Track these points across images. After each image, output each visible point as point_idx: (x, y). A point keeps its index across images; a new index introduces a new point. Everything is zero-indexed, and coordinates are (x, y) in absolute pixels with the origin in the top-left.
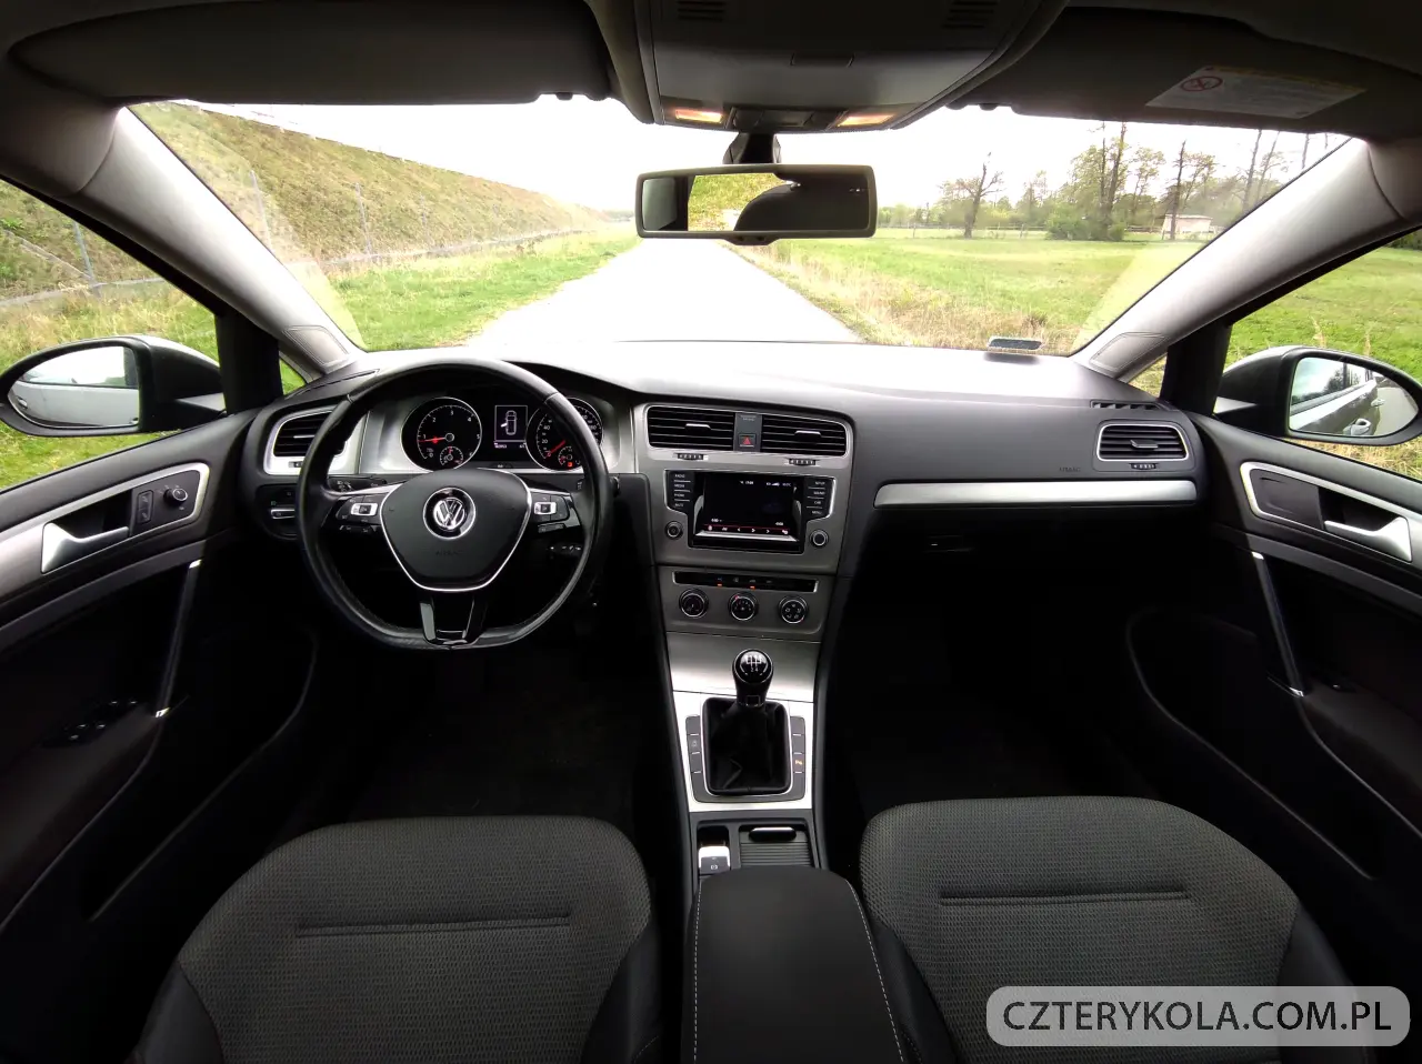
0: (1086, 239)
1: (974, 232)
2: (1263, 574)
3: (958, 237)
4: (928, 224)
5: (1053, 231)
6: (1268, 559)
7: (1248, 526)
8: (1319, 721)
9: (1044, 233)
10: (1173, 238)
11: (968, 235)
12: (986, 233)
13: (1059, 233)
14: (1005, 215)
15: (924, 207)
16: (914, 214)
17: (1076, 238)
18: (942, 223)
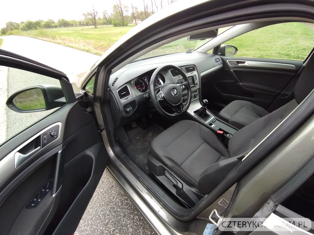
0: (121, 26)
1: (97, 26)
2: (233, 72)
3: (94, 28)
4: (83, 25)
5: (114, 25)
6: (233, 71)
7: (230, 67)
8: (244, 86)
9: (112, 25)
10: (136, 25)
11: (96, 27)
12: (100, 26)
13: (116, 25)
14: (101, 22)
15: (81, 21)
16: (79, 23)
17: (119, 26)
18: (87, 24)
